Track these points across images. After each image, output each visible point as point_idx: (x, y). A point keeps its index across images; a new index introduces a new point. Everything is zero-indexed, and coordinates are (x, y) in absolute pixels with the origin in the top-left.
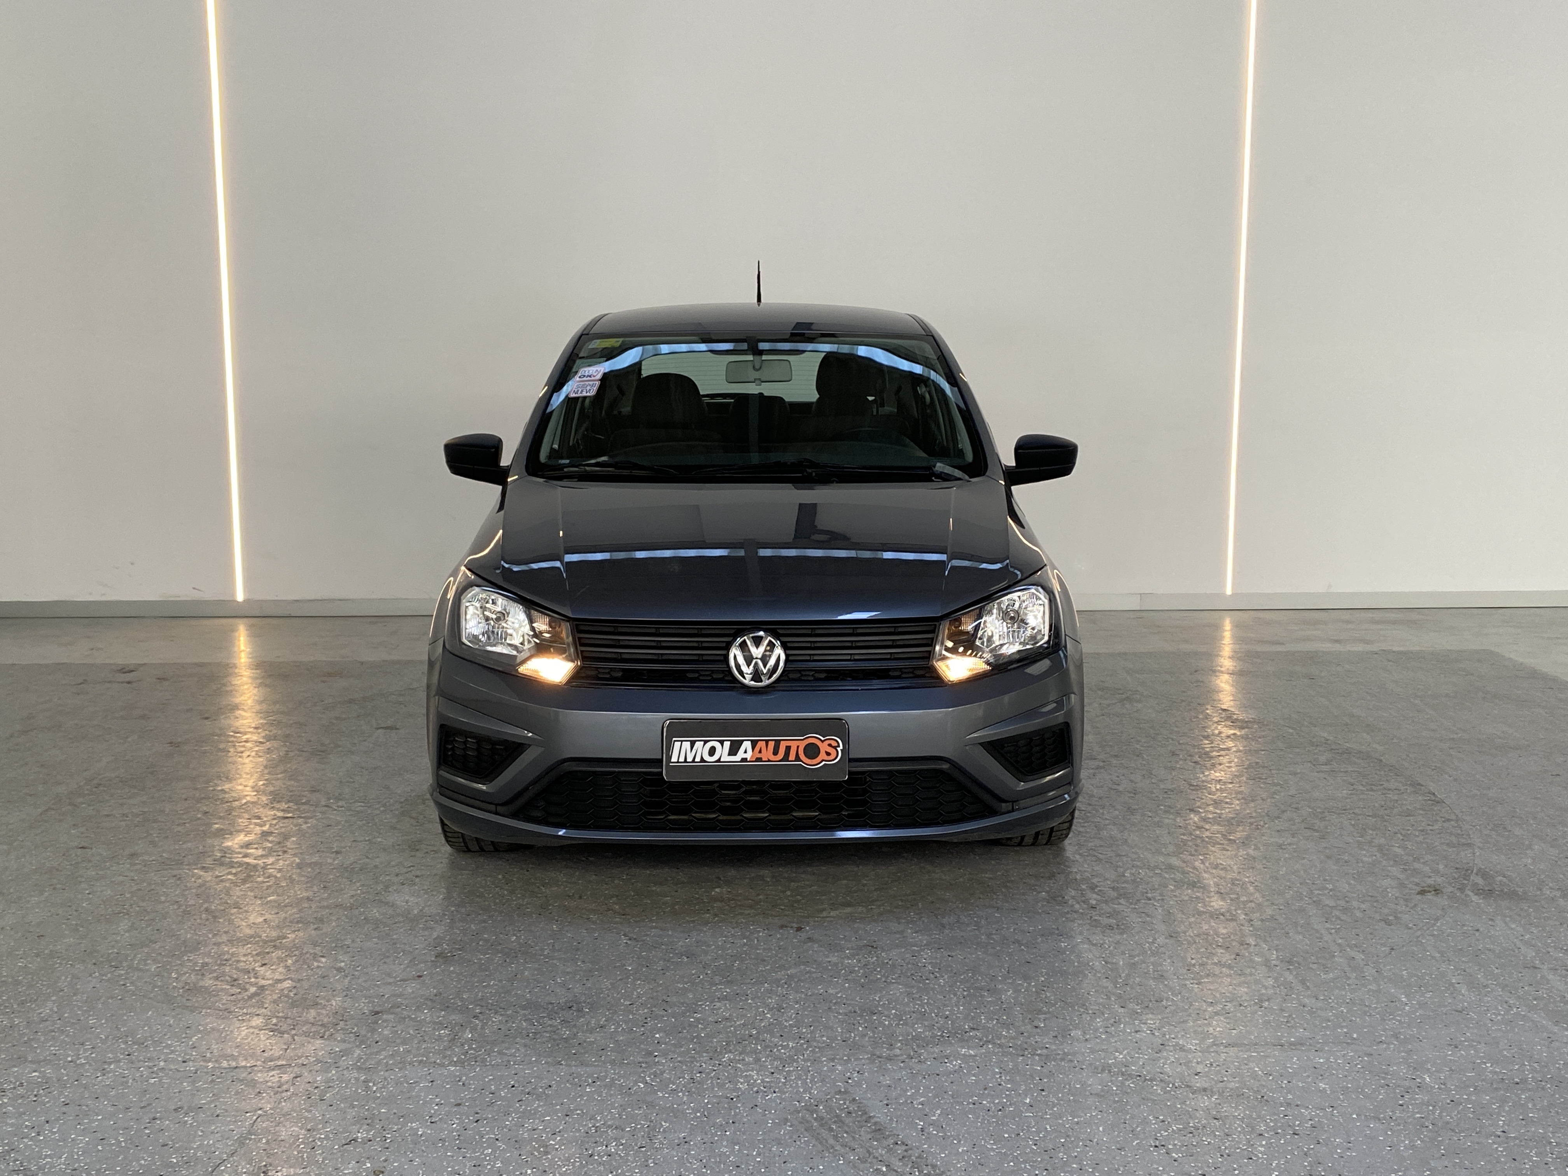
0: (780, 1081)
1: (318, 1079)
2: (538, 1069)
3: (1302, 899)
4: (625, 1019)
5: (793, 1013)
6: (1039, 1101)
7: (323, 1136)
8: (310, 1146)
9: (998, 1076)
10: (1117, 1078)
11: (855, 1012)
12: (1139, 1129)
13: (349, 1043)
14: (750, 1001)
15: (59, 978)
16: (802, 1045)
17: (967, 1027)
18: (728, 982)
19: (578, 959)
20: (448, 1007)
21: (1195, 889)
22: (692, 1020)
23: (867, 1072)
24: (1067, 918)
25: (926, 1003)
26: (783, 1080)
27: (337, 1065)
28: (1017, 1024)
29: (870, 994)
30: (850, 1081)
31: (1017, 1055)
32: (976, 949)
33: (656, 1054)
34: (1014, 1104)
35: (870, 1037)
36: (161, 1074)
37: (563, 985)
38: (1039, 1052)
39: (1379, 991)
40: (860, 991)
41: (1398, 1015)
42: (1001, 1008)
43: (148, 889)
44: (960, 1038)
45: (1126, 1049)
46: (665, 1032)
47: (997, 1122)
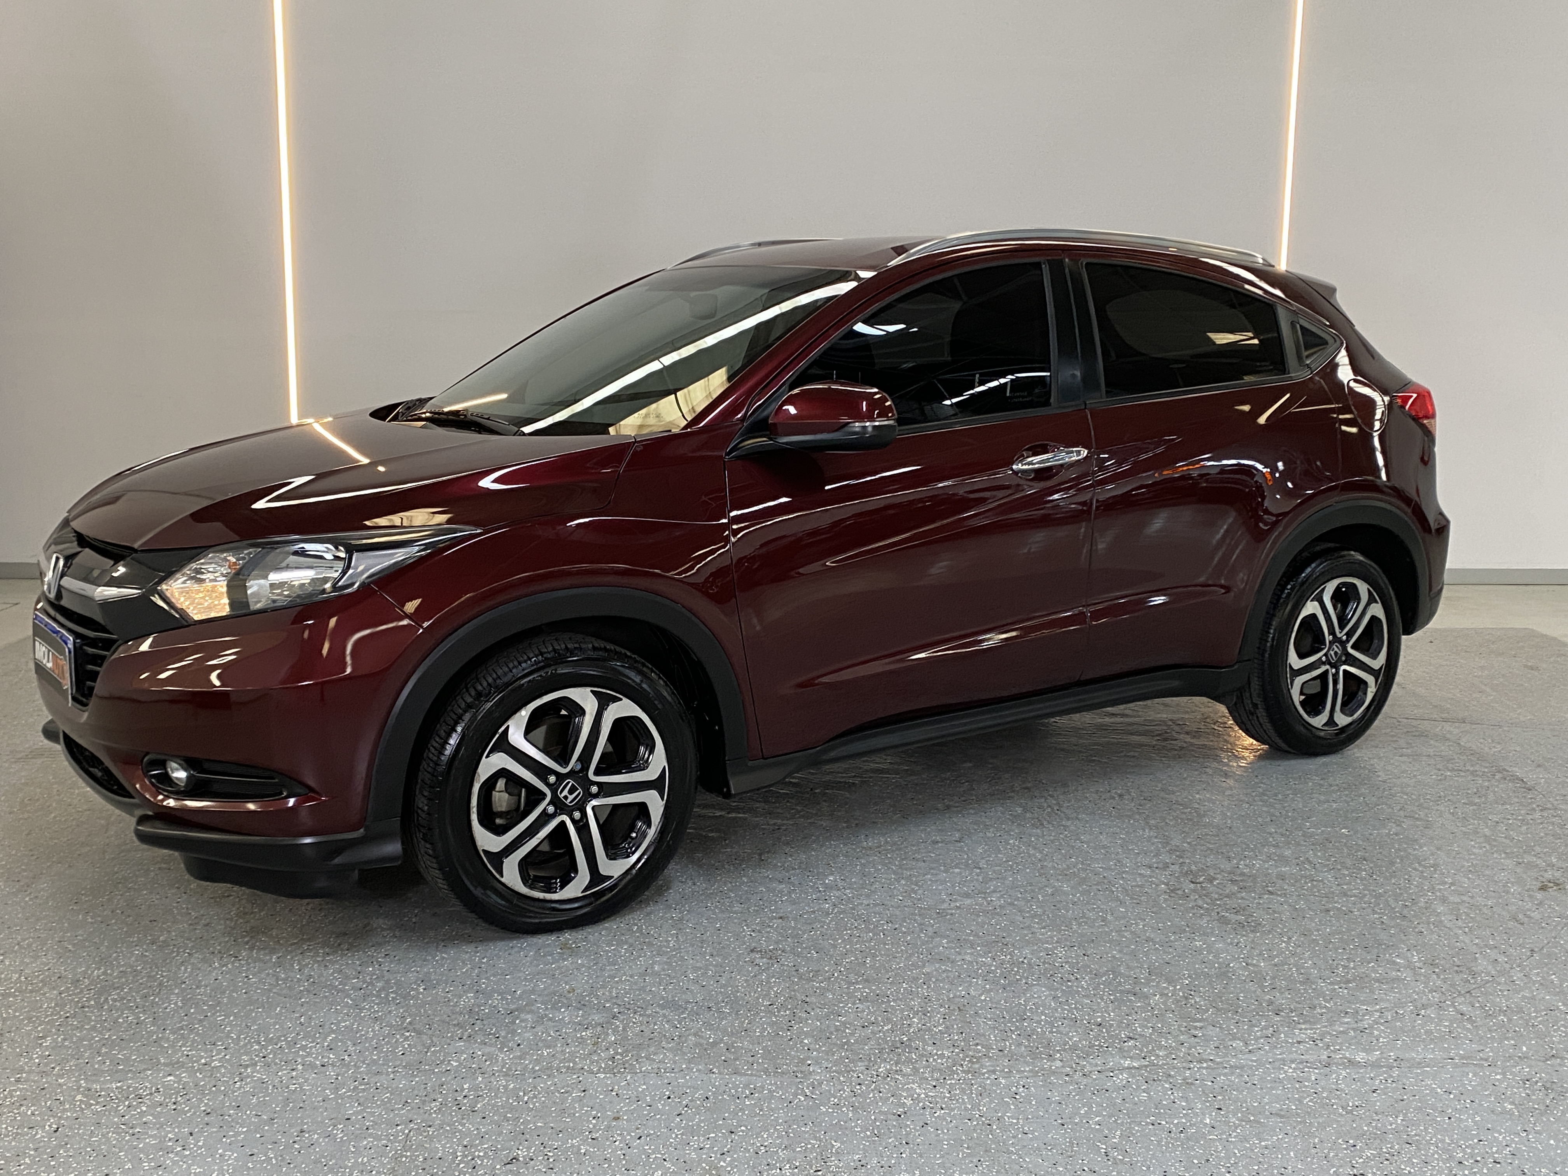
0: (945, 1097)
1: (465, 1086)
2: (691, 1078)
4: (768, 1021)
5: (940, 1018)
6: (1220, 1121)
7: (481, 1154)
8: (471, 1166)
9: (1170, 1093)
10: (1293, 1095)
11: (1003, 1017)
12: (1332, 1154)
13: (491, 1045)
14: (892, 1003)
15: (180, 968)
16: (957, 1054)
17: (1123, 1035)
18: (867, 981)
19: (705, 952)
20: (584, 1005)
21: (1315, 883)
22: (838, 1024)
23: (1033, 1086)
24: (1194, 913)
25: (1076, 1008)
26: (948, 1095)
27: (483, 1070)
28: (1174, 1033)
29: (1014, 997)
30: (1017, 1097)
31: (1184, 1068)
32: (1110, 946)
33: (809, 1062)
34: (1194, 1125)
35: (1026, 1047)
36: (301, 1080)
37: (696, 981)
38: (1205, 1065)
39: (1533, 998)
40: (1002, 992)
42: (1153, 1014)
44: (1120, 1049)
45: (1292, 1062)
46: (813, 1037)
47: (1182, 1144)
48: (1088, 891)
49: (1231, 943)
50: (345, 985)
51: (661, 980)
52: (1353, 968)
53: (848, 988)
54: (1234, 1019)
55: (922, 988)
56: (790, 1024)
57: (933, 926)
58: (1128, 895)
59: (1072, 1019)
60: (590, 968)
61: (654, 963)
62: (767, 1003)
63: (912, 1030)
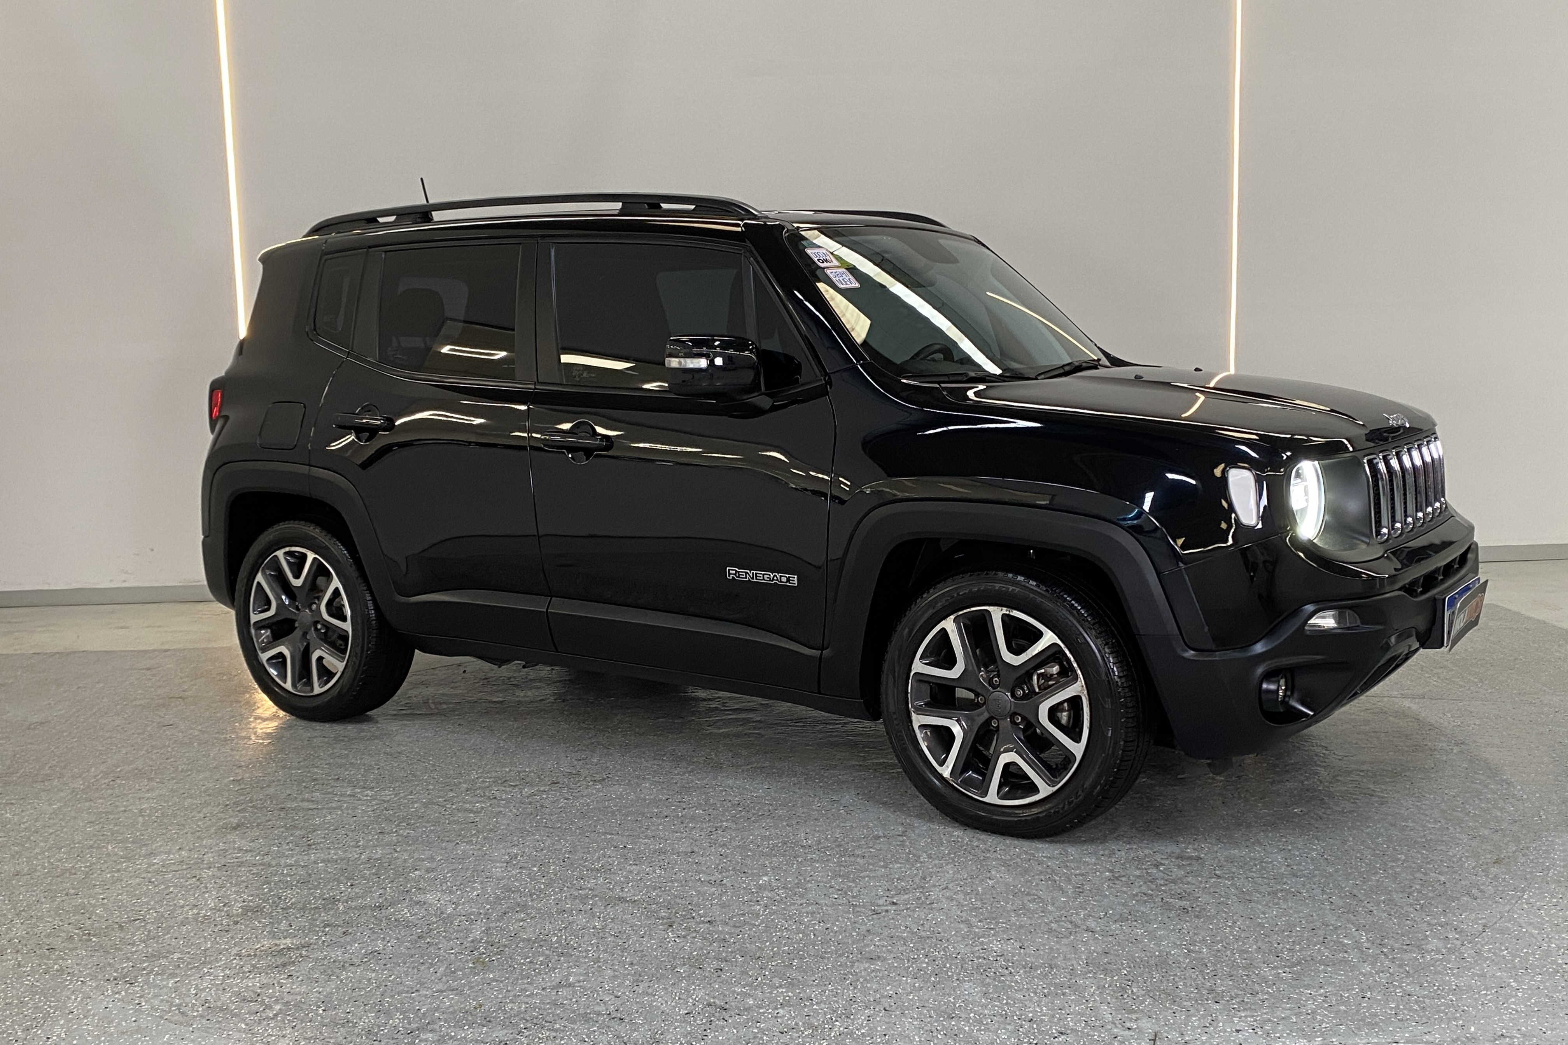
3: (1377, 873)
5: (863, 1020)
11: (930, 1017)
14: (815, 1007)
15: (70, 998)
17: (1054, 1031)
21: (1264, 864)
22: (756, 1031)
24: (1137, 901)
25: (1007, 1004)
32: (1048, 938)
40: (932, 991)
41: (1514, 1003)
42: (1087, 1008)
43: (166, 892)
48: (1030, 881)
49: (1174, 930)
50: (242, 1008)
51: (575, 992)
52: (1298, 951)
53: (771, 993)
54: (1172, 1009)
55: (848, 989)
56: (705, 1033)
57: (866, 924)
58: (1070, 884)
59: (1002, 1015)
60: (502, 982)
61: (569, 974)
62: (683, 1012)
63: (833, 1034)
